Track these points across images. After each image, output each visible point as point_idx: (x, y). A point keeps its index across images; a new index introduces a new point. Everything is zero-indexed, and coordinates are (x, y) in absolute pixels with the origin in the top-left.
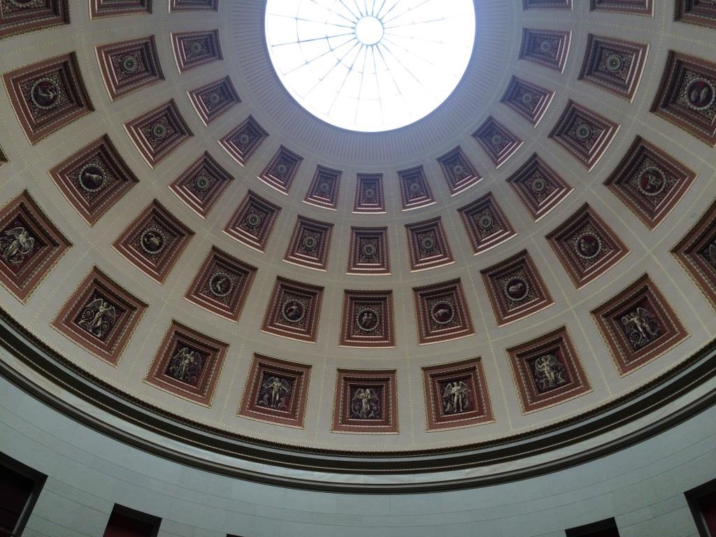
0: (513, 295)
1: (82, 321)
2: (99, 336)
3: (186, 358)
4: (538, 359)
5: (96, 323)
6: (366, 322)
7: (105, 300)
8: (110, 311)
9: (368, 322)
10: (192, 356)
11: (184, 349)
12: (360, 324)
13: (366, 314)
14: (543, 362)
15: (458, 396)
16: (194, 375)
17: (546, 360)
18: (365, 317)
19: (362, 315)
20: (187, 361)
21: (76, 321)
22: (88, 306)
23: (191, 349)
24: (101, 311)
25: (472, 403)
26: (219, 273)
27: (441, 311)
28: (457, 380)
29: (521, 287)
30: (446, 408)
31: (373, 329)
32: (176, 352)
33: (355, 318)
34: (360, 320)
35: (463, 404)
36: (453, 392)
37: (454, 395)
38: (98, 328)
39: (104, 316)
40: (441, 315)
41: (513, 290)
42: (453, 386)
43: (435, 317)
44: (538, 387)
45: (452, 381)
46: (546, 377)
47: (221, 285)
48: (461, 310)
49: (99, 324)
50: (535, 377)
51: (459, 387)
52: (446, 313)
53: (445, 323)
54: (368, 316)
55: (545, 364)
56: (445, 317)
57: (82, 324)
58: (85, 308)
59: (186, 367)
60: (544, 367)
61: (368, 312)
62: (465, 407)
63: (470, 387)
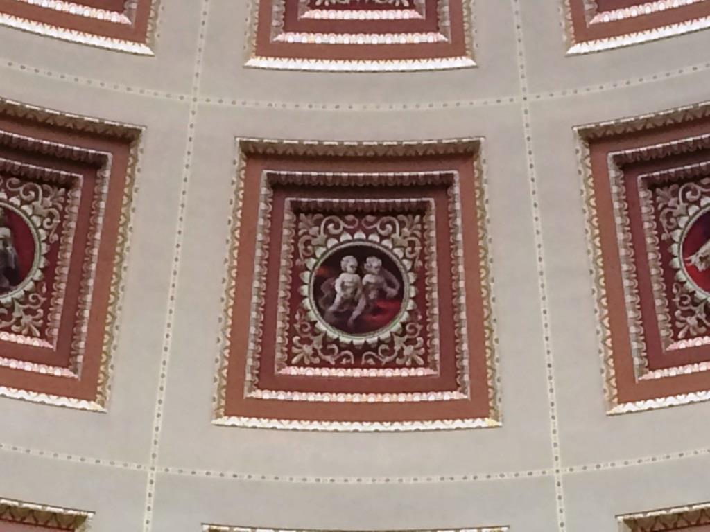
9: (362, 304)
31: (385, 335)
34: (322, 293)
61: (361, 253)
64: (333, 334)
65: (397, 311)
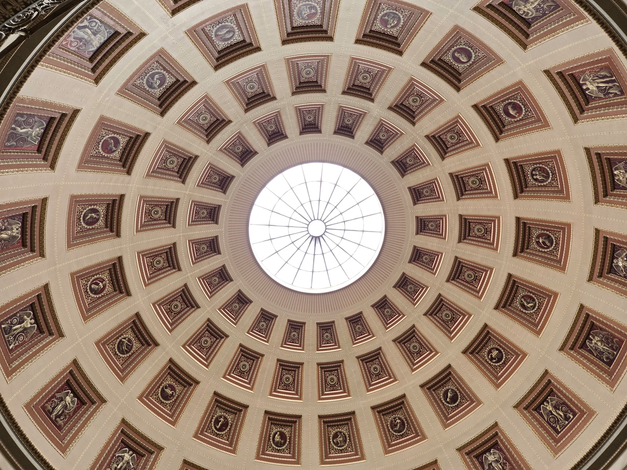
0: (469, 57)
1: (558, 427)
2: (572, 417)
3: (596, 344)
4: (523, 16)
5: (561, 416)
6: (543, 176)
7: (542, 403)
8: (551, 401)
9: (543, 174)
10: (594, 337)
11: (588, 343)
12: (546, 181)
13: (535, 177)
14: (524, 12)
15: (598, 83)
16: (612, 340)
17: (520, 9)
18: (538, 177)
19: (536, 180)
20: (599, 344)
21: (558, 432)
22: (546, 419)
23: (587, 337)
24: (551, 409)
25: (602, 69)
26: (517, 303)
27: (512, 112)
28: (580, 86)
29: (459, 53)
30: (616, 95)
31: (548, 169)
32: (590, 352)
33: (541, 186)
34: (542, 181)
35: (605, 77)
36: (595, 89)
37: (598, 87)
38: (565, 415)
39: (556, 407)
40: (516, 111)
41: (465, 58)
42: (588, 89)
43: (519, 116)
44: (554, 9)
45: (583, 92)
46: (539, 5)
47: (528, 303)
48: (503, 96)
49: (562, 414)
50: (544, 14)
51: (587, 83)
52: (512, 108)
53: (522, 106)
54: (536, 175)
55: (525, 10)
56: (516, 107)
57: (560, 428)
58: (547, 422)
59: (604, 346)
60: (529, 10)
61: (532, 175)
62: (608, 75)
63: (584, 72)
64: (550, 179)
65: (543, 167)
